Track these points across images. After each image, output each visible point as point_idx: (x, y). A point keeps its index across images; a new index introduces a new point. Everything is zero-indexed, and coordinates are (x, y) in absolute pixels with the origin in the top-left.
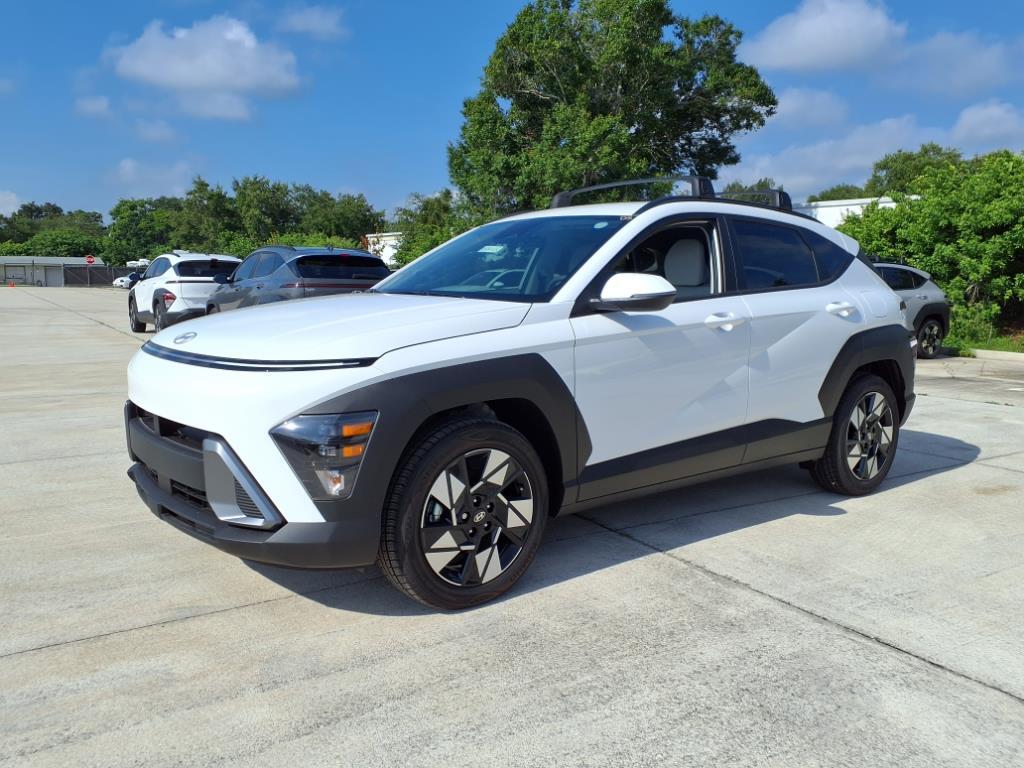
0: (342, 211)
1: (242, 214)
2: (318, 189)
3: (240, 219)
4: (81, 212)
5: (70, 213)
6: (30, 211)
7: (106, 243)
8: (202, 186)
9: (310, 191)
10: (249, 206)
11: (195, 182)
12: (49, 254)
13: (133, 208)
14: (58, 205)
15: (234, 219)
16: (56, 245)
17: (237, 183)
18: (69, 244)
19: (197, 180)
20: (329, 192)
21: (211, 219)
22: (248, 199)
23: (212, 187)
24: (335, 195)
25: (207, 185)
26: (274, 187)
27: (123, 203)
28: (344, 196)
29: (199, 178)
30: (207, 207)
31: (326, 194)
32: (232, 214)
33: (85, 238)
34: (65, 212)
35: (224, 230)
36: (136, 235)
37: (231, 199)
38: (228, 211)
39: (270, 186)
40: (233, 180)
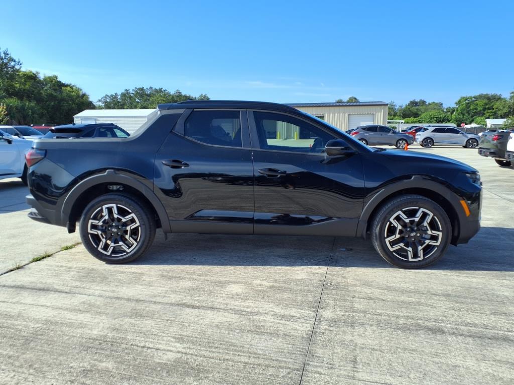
5: (429, 103)
6: (414, 103)
13: (466, 100)
14: (425, 100)
16: (431, 118)
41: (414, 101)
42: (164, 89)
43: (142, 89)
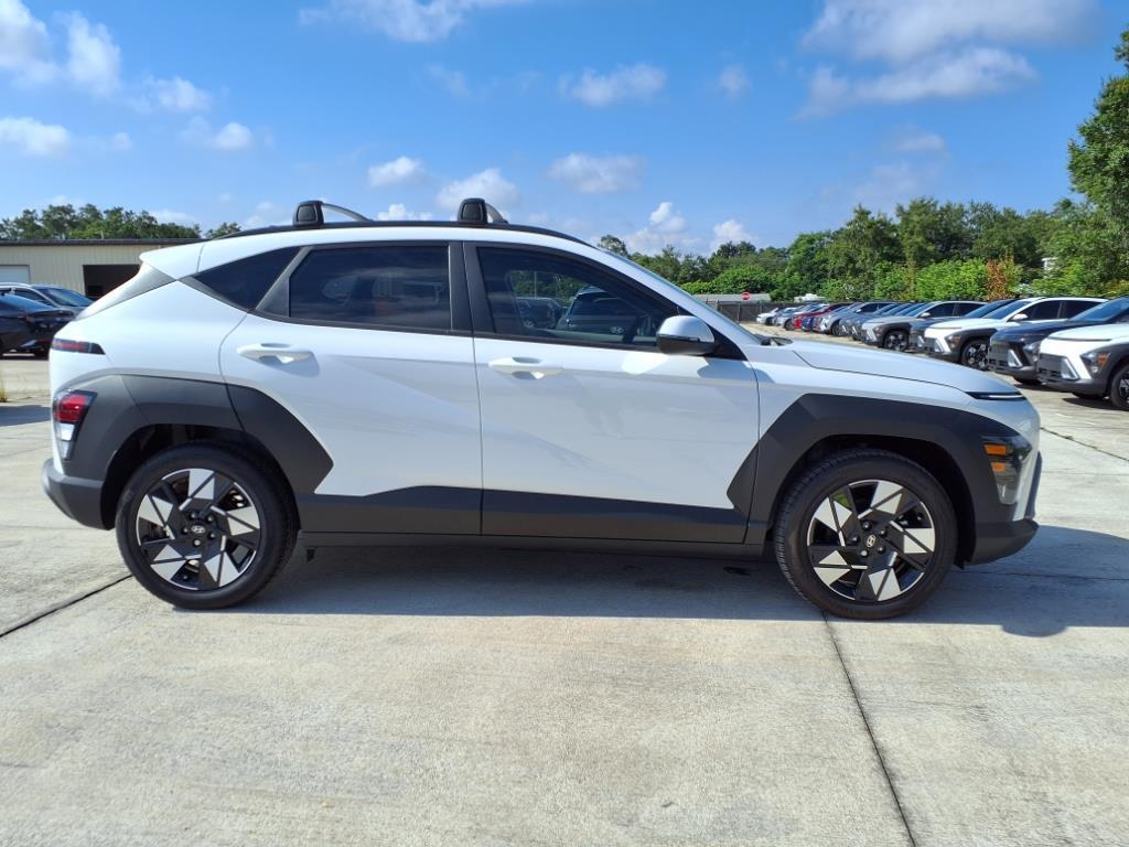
0: (1025, 230)
1: (904, 243)
2: (1000, 209)
3: (900, 247)
4: (771, 248)
5: (762, 250)
6: (728, 250)
7: (780, 279)
8: (863, 214)
9: (991, 209)
10: (912, 233)
11: (856, 211)
12: (730, 292)
13: (811, 241)
14: (752, 243)
15: (895, 248)
16: (736, 282)
17: (900, 209)
18: (748, 281)
19: (858, 209)
20: (1013, 208)
21: (870, 250)
22: (911, 226)
23: (874, 216)
24: (1021, 212)
25: (868, 213)
26: (942, 208)
27: (802, 237)
28: (1034, 213)
29: (860, 207)
30: (866, 236)
31: (1010, 214)
32: (893, 243)
33: (763, 275)
34: (757, 250)
35: (881, 261)
36: (809, 269)
37: (894, 226)
38: (889, 239)
39: (938, 209)
40: (896, 206)
41: (729, 245)
42: (126, 209)
43: (67, 210)
